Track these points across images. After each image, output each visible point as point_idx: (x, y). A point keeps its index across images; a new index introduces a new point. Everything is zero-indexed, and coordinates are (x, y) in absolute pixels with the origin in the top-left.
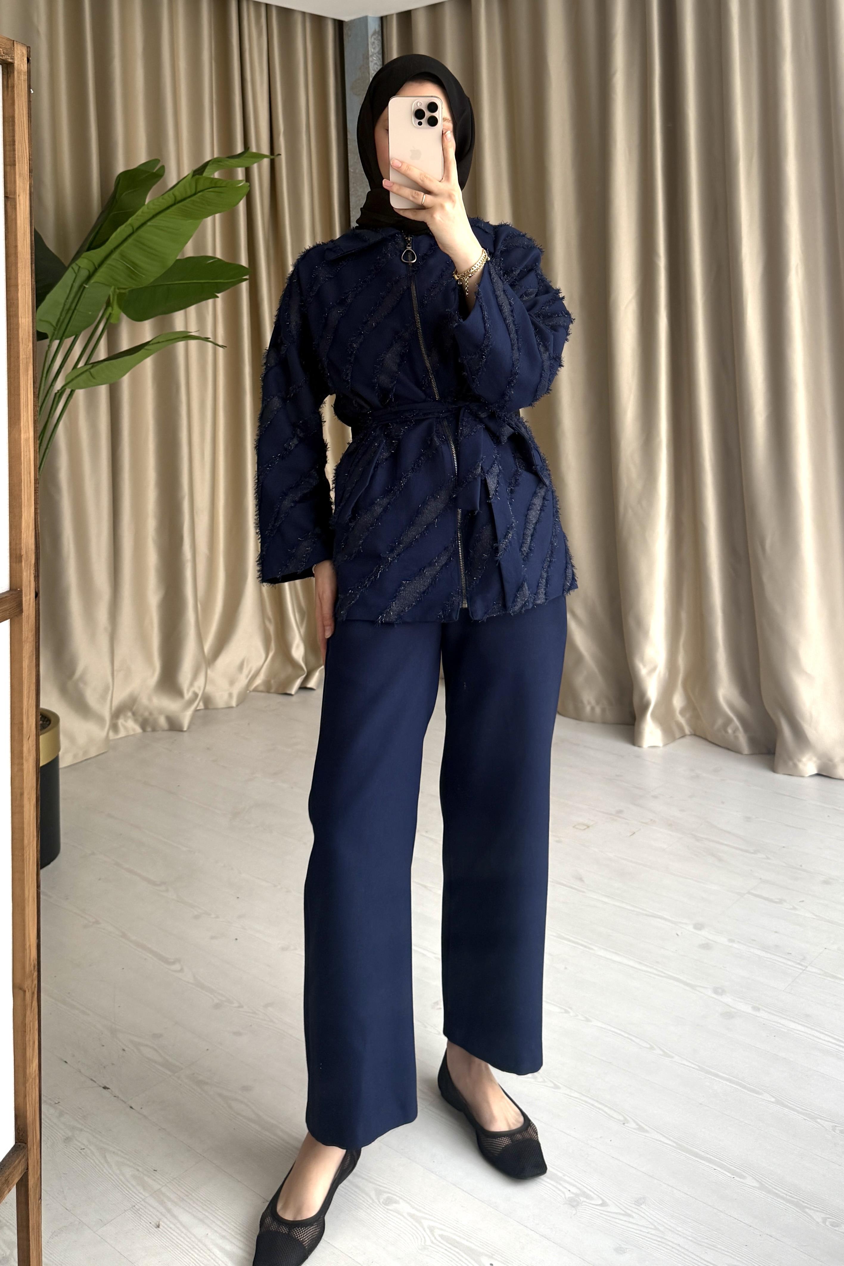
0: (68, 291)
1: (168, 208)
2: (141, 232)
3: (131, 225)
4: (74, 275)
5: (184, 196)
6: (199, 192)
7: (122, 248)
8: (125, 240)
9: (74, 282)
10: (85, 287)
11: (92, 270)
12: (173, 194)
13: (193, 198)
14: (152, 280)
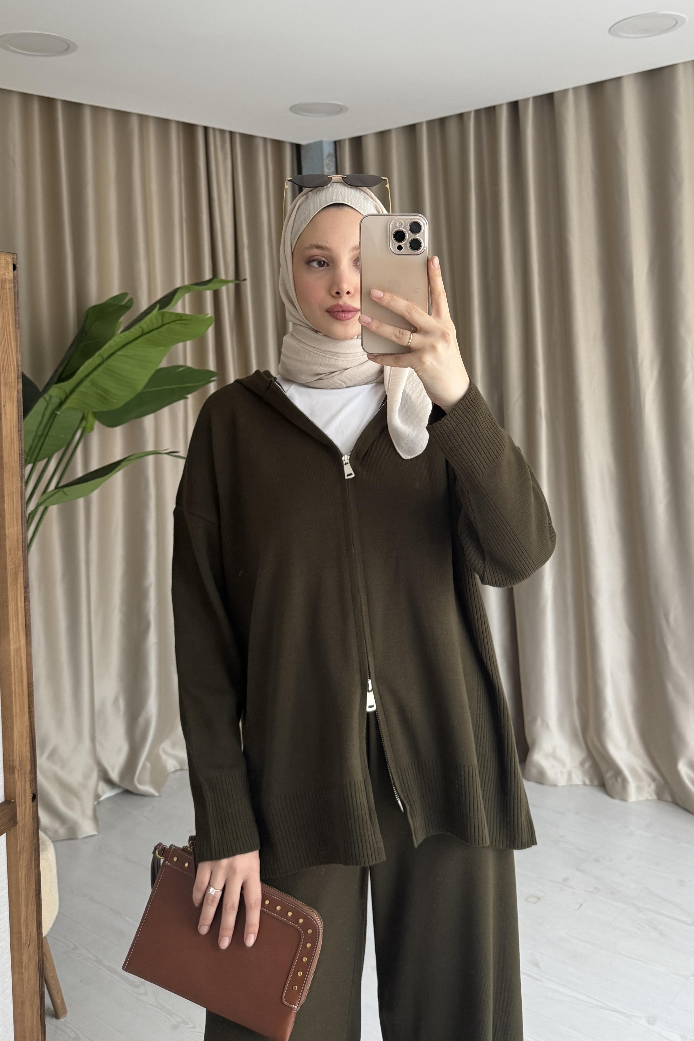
0: (39, 418)
1: (136, 339)
2: (110, 362)
3: (99, 355)
4: (46, 404)
5: (151, 328)
6: (166, 324)
7: (92, 376)
8: (95, 369)
9: (46, 409)
10: (56, 414)
11: (63, 397)
12: (140, 327)
13: (160, 330)
14: (122, 403)
